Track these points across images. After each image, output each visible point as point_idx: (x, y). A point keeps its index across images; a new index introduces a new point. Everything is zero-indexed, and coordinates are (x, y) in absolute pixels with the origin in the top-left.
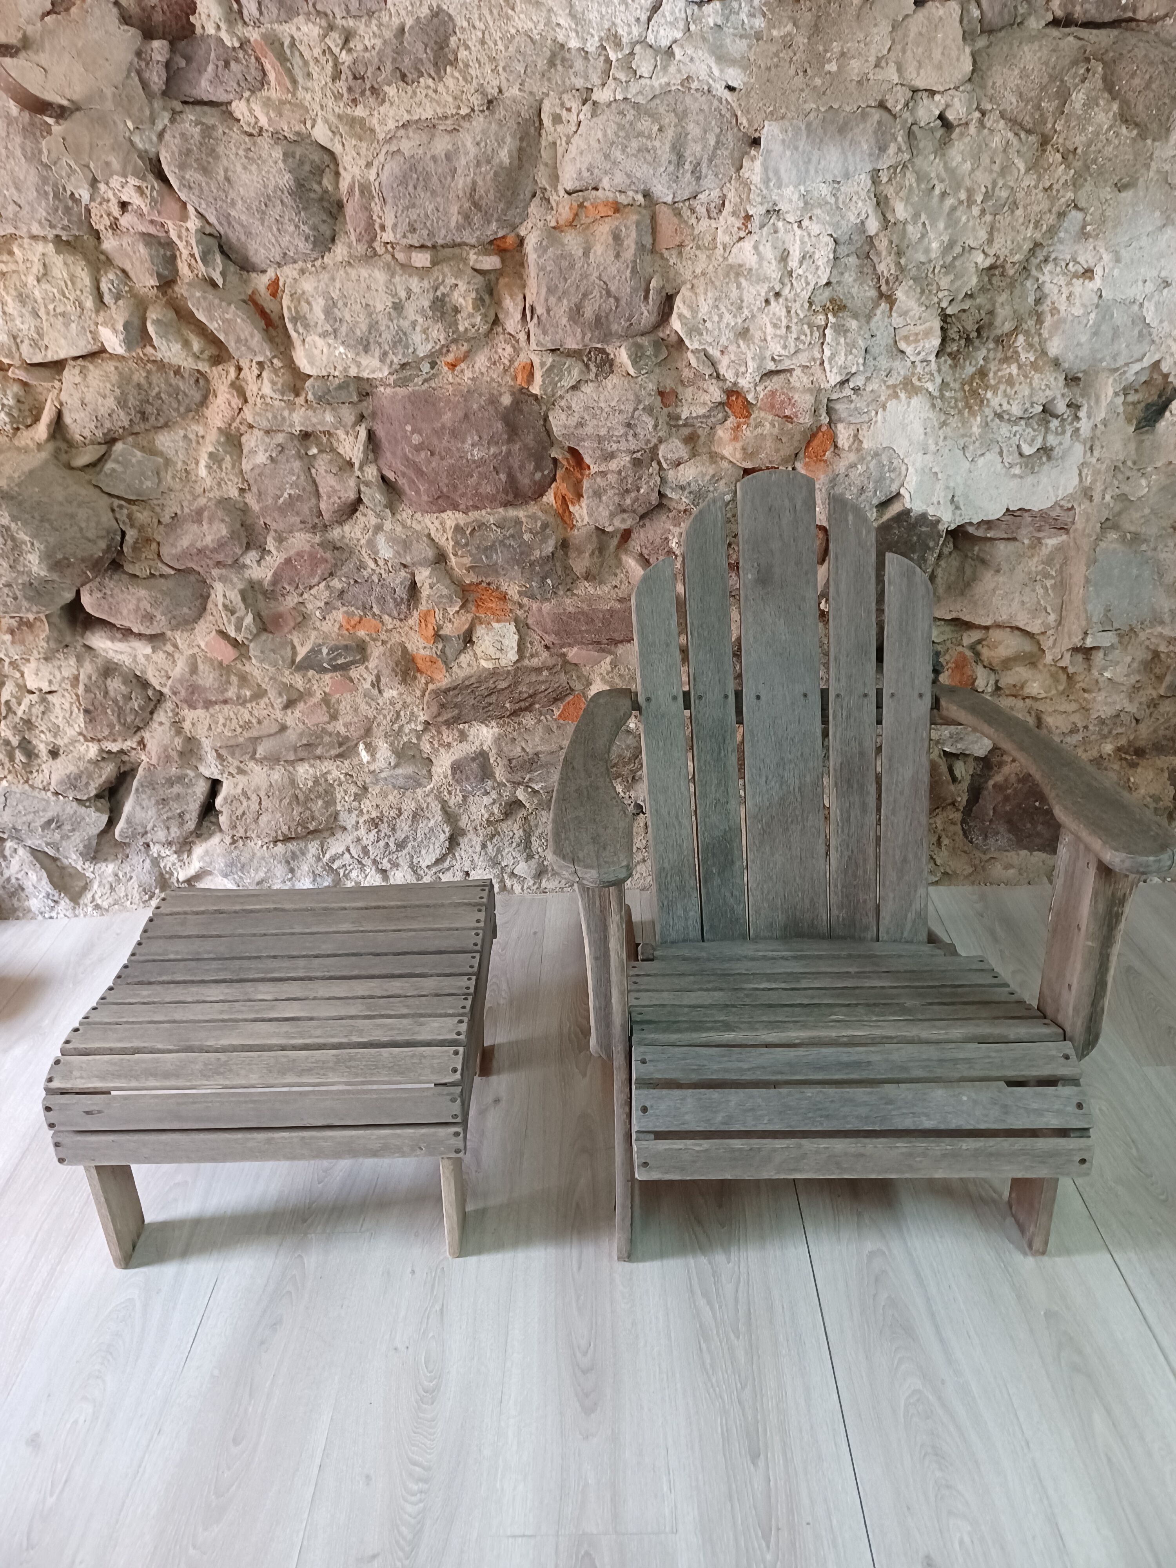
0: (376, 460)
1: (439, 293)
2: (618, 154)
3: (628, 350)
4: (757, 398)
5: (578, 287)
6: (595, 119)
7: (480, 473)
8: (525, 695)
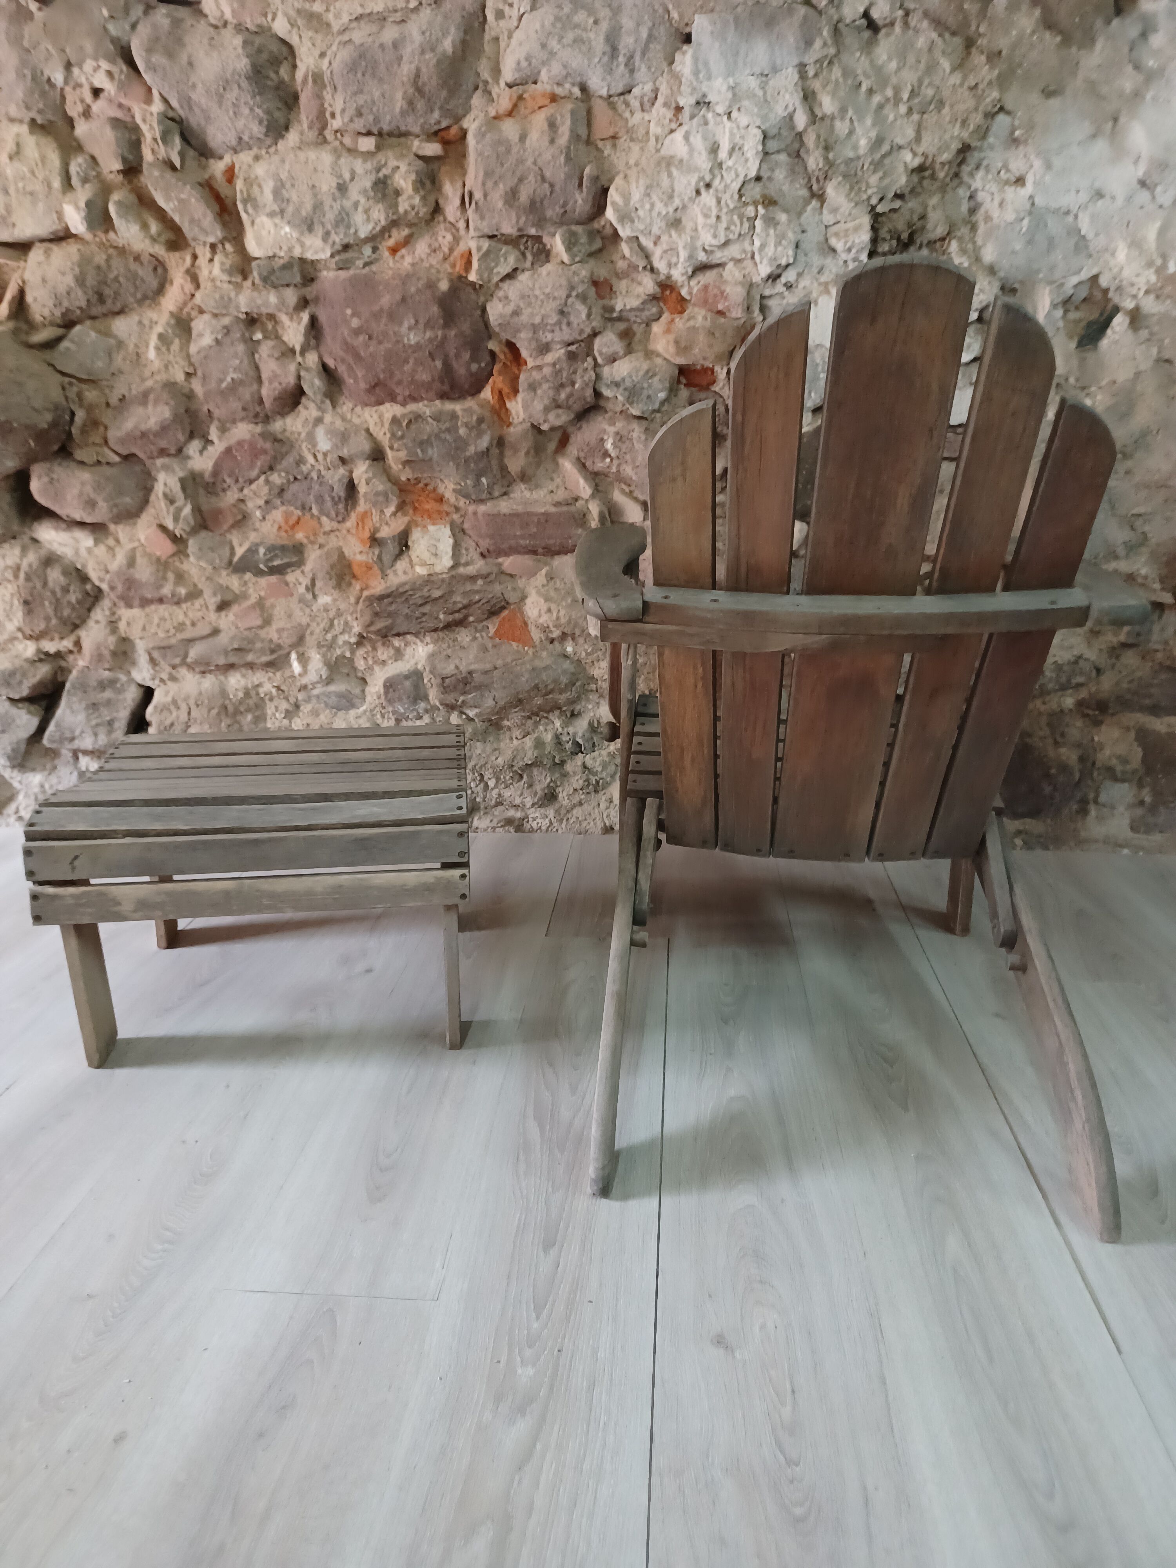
0: (317, 346)
1: (381, 175)
2: (554, 44)
3: (562, 235)
4: (690, 293)
5: (514, 172)
6: (534, 12)
7: (416, 359)
8: (460, 606)
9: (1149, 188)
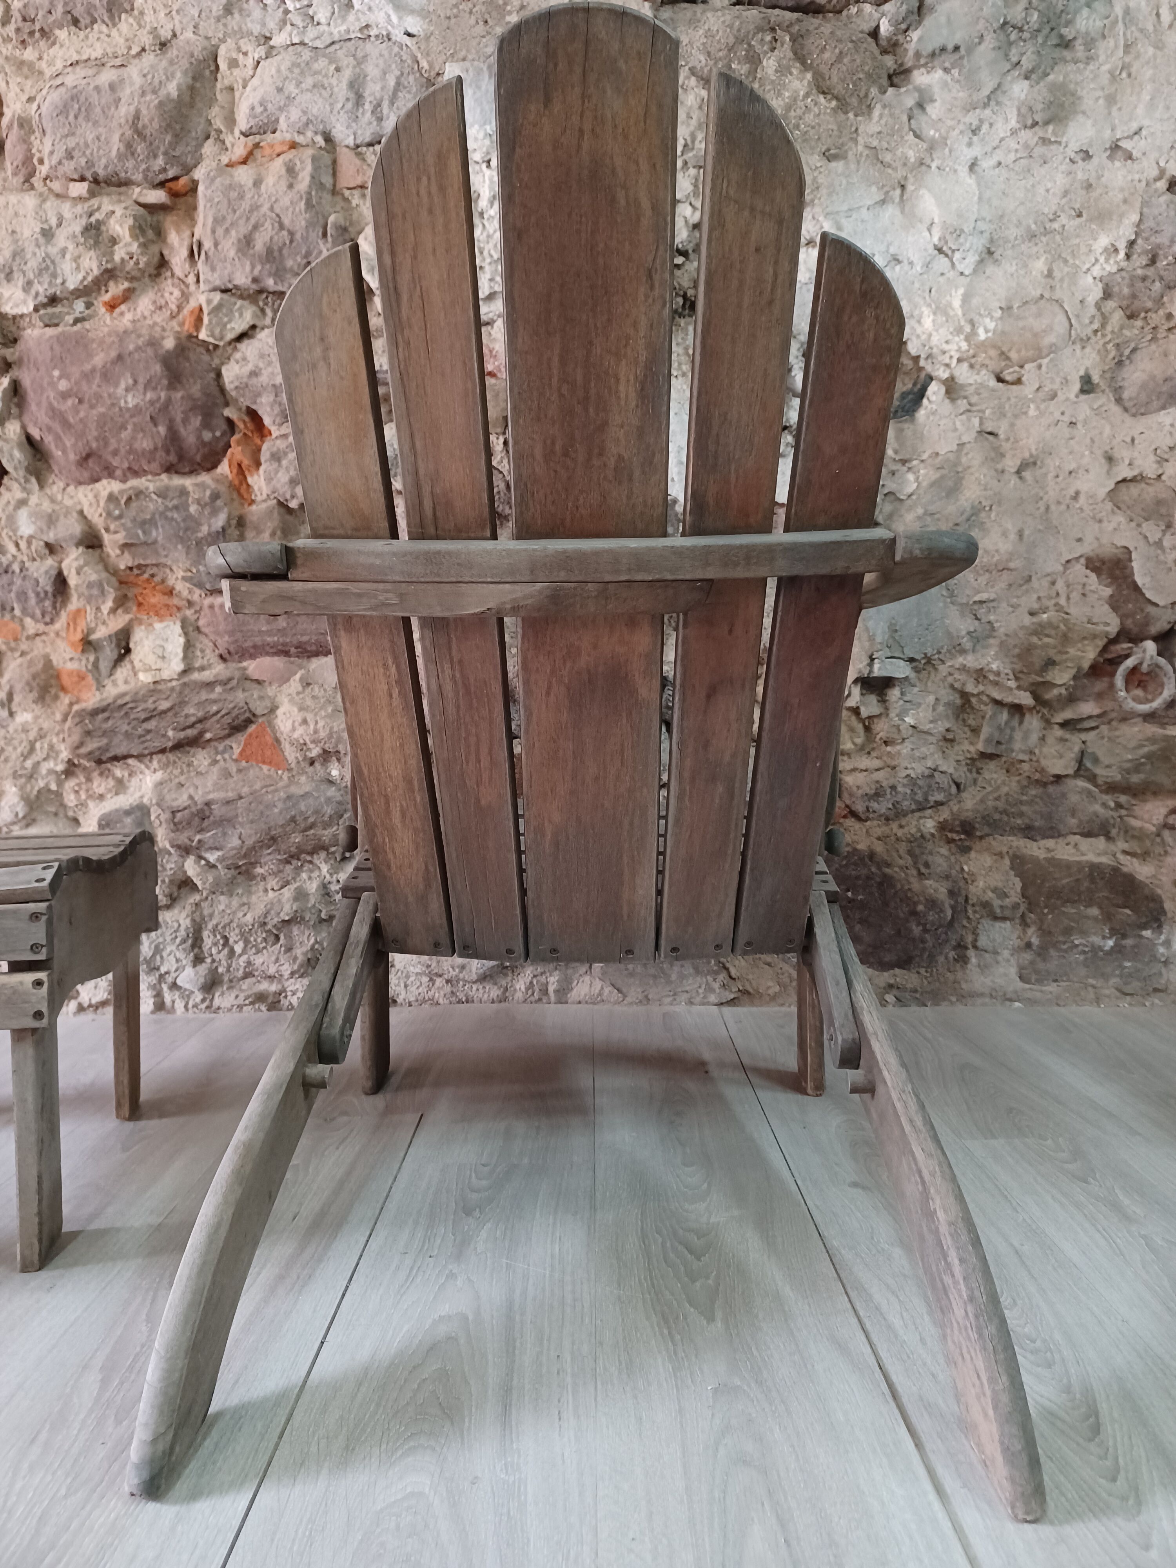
0: (19, 414)
1: (93, 219)
2: (291, 88)
5: (248, 219)
6: (269, 60)
7: (135, 425)
8: (193, 719)
9: (947, 255)
